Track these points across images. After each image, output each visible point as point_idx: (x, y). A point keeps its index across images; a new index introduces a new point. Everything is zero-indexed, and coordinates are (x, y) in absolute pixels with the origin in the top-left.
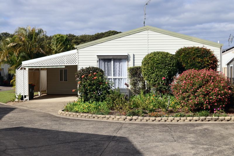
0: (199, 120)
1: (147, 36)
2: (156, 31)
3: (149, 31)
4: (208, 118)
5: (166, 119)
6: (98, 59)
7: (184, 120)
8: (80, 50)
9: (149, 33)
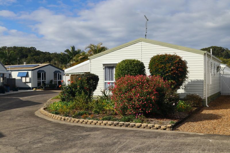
0: (112, 124)
1: (140, 46)
2: (148, 42)
3: (142, 42)
4: (120, 124)
5: (86, 122)
6: (104, 67)
7: (101, 124)
8: (92, 60)
9: (143, 44)
